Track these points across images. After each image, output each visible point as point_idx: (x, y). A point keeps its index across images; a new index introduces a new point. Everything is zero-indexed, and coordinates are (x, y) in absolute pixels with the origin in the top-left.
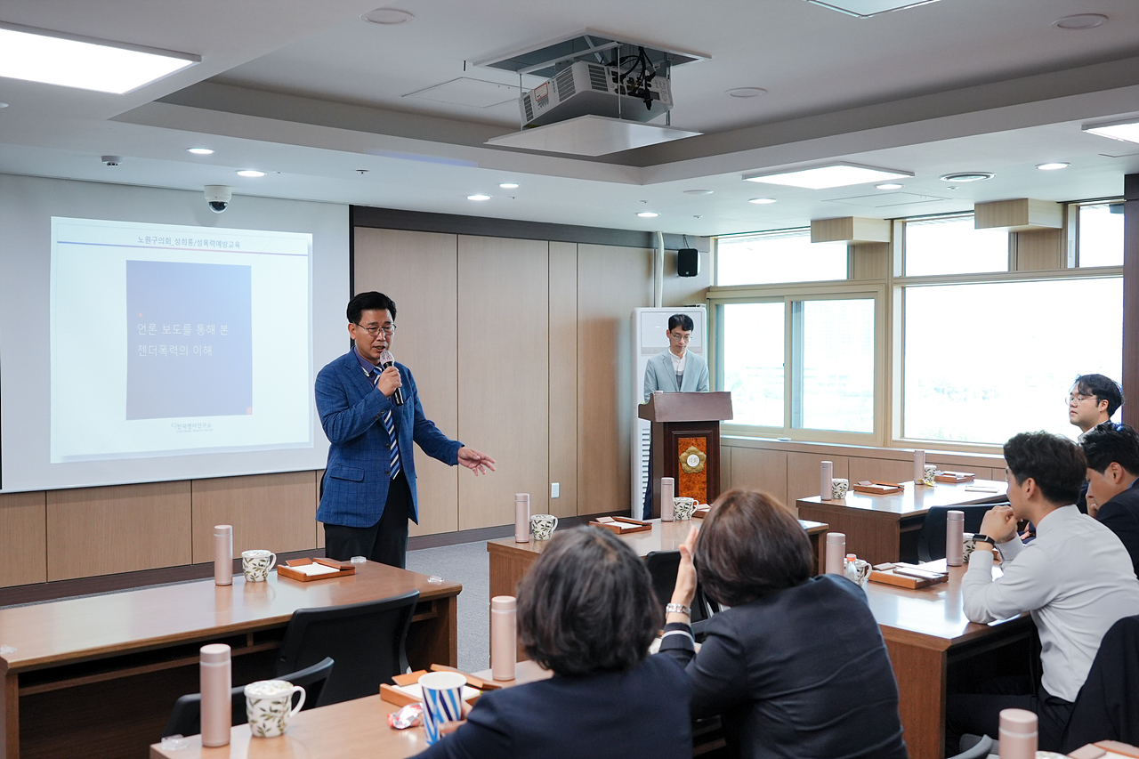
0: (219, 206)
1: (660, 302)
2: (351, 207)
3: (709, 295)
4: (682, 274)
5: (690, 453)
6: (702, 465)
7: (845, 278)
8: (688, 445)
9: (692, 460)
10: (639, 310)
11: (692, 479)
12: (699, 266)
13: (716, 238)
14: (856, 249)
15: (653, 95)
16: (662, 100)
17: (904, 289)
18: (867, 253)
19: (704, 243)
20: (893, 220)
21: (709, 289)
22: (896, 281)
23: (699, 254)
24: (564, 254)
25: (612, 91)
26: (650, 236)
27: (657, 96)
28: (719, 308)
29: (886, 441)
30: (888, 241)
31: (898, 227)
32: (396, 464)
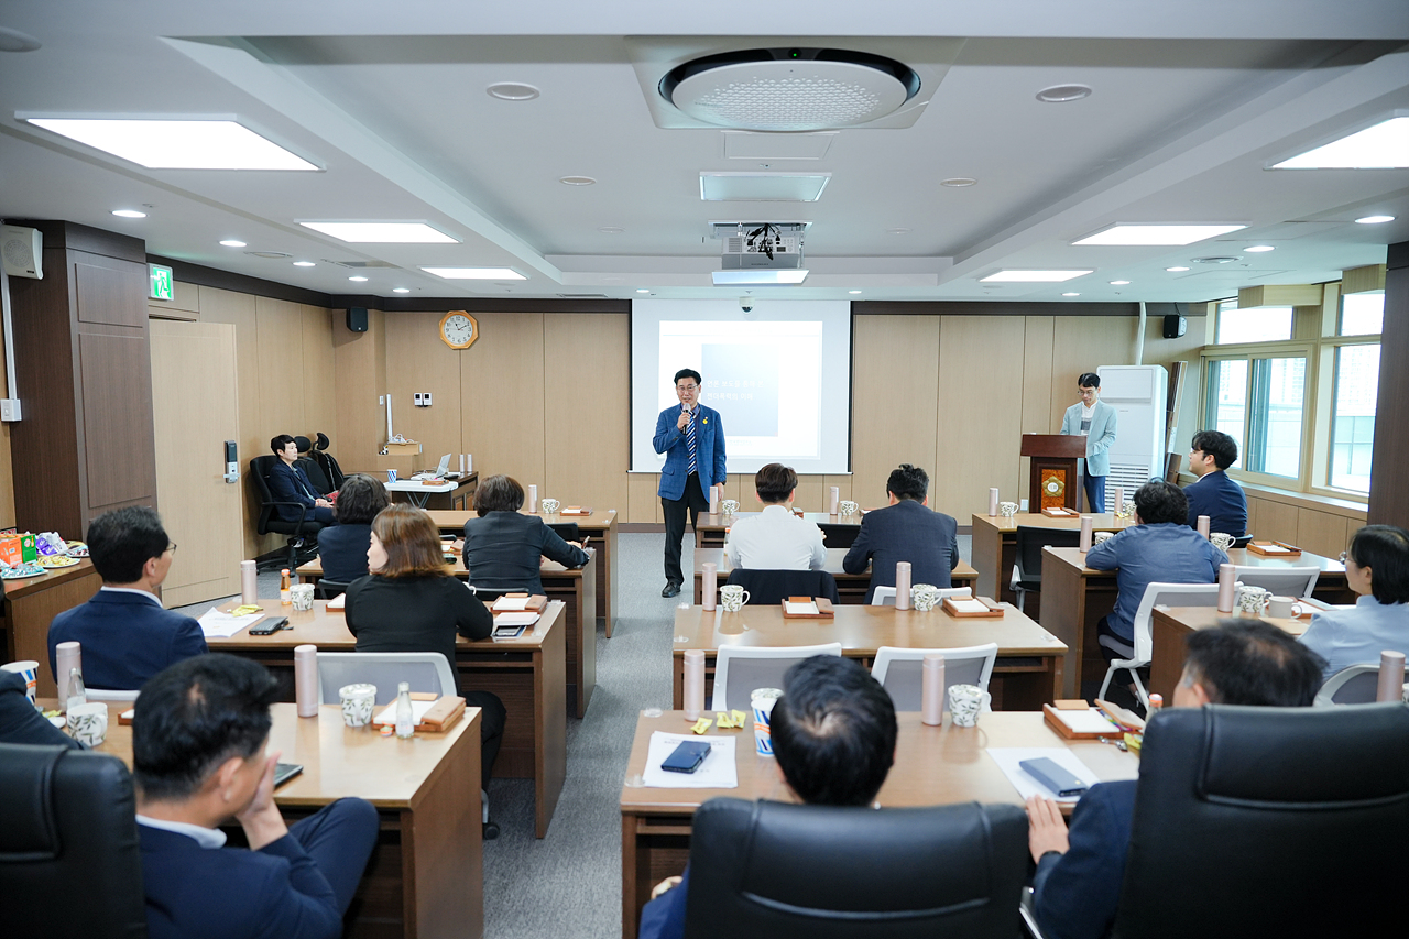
0: (747, 309)
1: (1139, 361)
2: (852, 302)
3: (1203, 353)
4: (1166, 336)
5: (1051, 482)
6: (1061, 491)
7: (1289, 338)
8: (1050, 475)
9: (1053, 486)
10: (1099, 368)
11: (1052, 502)
12: (1182, 328)
13: (1218, 303)
14: (1298, 311)
15: (779, 249)
16: (787, 252)
17: (1337, 348)
18: (1306, 315)
19: (1199, 309)
20: (1324, 284)
21: (1204, 348)
22: (1328, 341)
23: (1182, 319)
24: (1041, 325)
25: (745, 252)
26: (1136, 305)
27: (783, 249)
28: (1214, 364)
29: (1307, 489)
30: (1318, 304)
31: (1331, 291)
32: (692, 467)
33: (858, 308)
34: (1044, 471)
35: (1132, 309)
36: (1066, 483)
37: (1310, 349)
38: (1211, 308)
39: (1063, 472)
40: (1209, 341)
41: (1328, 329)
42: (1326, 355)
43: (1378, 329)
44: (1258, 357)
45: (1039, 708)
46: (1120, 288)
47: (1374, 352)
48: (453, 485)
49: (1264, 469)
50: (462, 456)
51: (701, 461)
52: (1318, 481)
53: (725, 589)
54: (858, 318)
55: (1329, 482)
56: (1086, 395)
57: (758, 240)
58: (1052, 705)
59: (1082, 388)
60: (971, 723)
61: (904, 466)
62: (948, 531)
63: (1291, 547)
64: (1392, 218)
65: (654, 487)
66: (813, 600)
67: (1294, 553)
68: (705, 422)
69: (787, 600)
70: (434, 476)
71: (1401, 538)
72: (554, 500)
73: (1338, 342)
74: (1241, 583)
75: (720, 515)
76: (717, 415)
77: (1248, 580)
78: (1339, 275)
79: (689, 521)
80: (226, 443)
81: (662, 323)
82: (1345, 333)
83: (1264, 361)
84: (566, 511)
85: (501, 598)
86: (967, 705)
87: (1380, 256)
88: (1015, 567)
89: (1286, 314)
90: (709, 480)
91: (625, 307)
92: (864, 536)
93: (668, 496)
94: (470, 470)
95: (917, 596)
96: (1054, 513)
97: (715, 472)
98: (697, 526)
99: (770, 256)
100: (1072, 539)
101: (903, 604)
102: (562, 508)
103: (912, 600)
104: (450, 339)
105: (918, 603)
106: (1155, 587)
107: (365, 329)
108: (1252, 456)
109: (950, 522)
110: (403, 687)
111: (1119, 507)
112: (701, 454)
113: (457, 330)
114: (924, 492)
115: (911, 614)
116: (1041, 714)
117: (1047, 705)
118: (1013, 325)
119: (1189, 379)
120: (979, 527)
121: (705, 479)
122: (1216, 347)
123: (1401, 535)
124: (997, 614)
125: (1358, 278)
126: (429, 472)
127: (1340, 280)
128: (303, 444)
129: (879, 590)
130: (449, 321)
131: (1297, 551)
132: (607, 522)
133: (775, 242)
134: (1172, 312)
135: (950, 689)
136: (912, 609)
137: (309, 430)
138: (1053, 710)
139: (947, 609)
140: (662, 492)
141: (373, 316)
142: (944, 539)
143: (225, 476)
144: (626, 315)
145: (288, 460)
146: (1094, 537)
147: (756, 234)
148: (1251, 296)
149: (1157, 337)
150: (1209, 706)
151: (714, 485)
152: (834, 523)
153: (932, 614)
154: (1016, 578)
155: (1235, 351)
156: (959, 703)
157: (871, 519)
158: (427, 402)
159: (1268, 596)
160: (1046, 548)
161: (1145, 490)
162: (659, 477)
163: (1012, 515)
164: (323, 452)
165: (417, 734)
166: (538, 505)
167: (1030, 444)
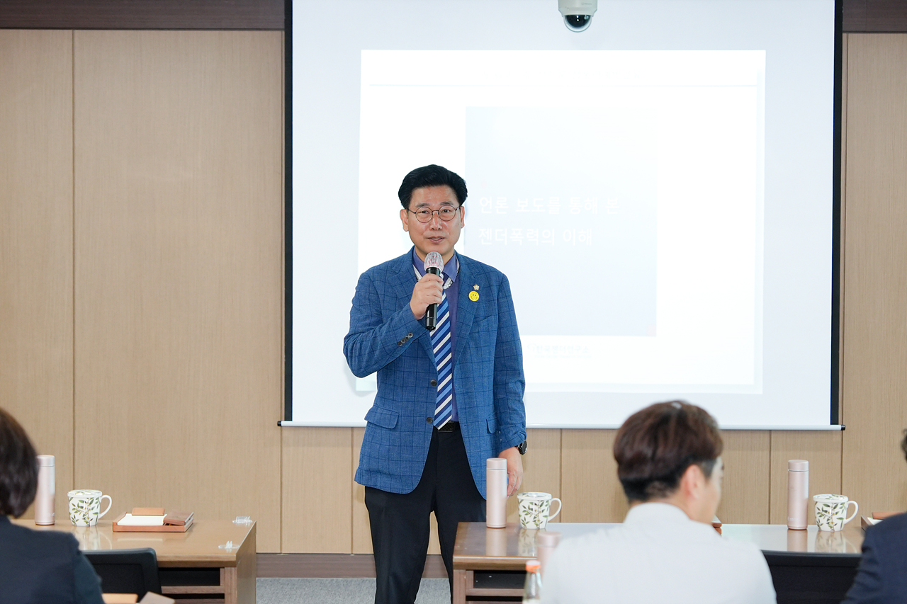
0: (577, 22)
32: (443, 411)
33: (853, 17)
51: (463, 393)
54: (854, 41)
65: (348, 460)
68: (474, 296)
72: (96, 494)
75: (513, 530)
76: (502, 282)
79: (434, 547)
81: (367, 55)
84: (128, 520)
90: (486, 442)
91: (274, 16)
92: (869, 581)
93: (383, 483)
97: (499, 422)
98: (457, 558)
102: (120, 510)
112: (465, 378)
121: (476, 440)
132: (229, 549)
140: (366, 473)
144: (279, 36)
151: (496, 455)
152: (797, 548)
162: (359, 438)
166: (59, 503)
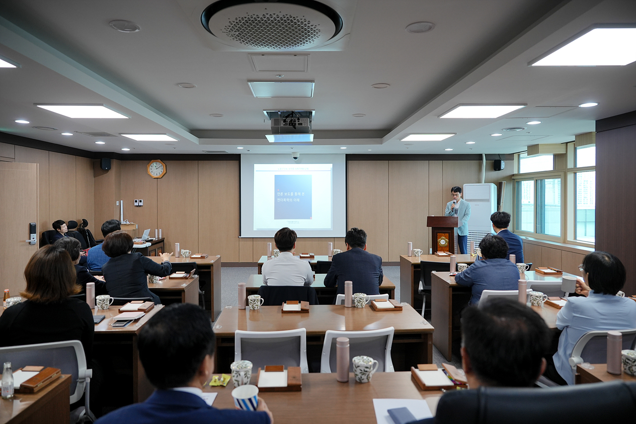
0: (295, 158)
1: (483, 181)
2: (346, 155)
3: (513, 178)
4: (495, 170)
5: (442, 239)
6: (447, 244)
7: (552, 169)
8: (441, 236)
9: (443, 242)
10: (464, 185)
11: (443, 249)
12: (503, 166)
13: (519, 154)
14: (556, 157)
15: (299, 124)
16: (303, 125)
17: (575, 173)
18: (560, 158)
19: (510, 157)
20: (567, 143)
21: (513, 175)
22: (570, 170)
23: (502, 162)
24: (436, 165)
25: (282, 125)
26: (481, 155)
27: (301, 124)
28: (519, 183)
29: (565, 241)
30: (565, 153)
31: (570, 146)
33: (349, 157)
34: (438, 234)
35: (479, 157)
36: (449, 240)
37: (562, 174)
38: (516, 156)
39: (448, 234)
40: (516, 172)
41: (570, 165)
42: (570, 177)
43: (593, 164)
44: (539, 178)
45: (409, 370)
46: (471, 146)
47: (592, 175)
48: (149, 244)
49: (544, 232)
50: (156, 230)
52: (570, 238)
53: (251, 297)
54: (350, 162)
55: (575, 238)
56: (455, 196)
57: (288, 120)
58: (416, 368)
59: (453, 193)
60: (366, 380)
61: (353, 229)
62: (377, 265)
63: (557, 270)
64: (597, 104)
66: (300, 302)
67: (559, 273)
69: (285, 303)
70: (140, 240)
71: (607, 259)
72: (188, 251)
73: (576, 170)
74: (531, 290)
77: (535, 288)
78: (573, 138)
80: (30, 224)
81: (255, 165)
82: (579, 166)
83: (541, 180)
84: (194, 256)
85: (129, 304)
86: (363, 370)
87: (591, 127)
88: (421, 283)
89: (551, 158)
91: (237, 158)
92: (334, 266)
94: (160, 237)
95: (356, 300)
96: (440, 254)
99: (295, 128)
100: (445, 267)
101: (348, 304)
102: (192, 254)
103: (353, 301)
104: (153, 173)
105: (356, 303)
106: (486, 292)
107: (109, 168)
108: (539, 226)
109: (378, 259)
110: (8, 365)
111: (472, 251)
113: (156, 169)
114: (364, 243)
115: (353, 310)
116: (410, 373)
117: (413, 368)
118: (423, 165)
119: (507, 190)
120: (403, 262)
122: (519, 174)
123: (608, 257)
124: (398, 309)
125: (582, 139)
126: (138, 238)
127: (574, 141)
128: (71, 225)
129: (339, 296)
130: (152, 165)
131: (560, 272)
132: (212, 262)
133: (297, 121)
134: (497, 158)
135: (353, 359)
136: (354, 307)
137: (77, 217)
138: (416, 371)
139: (373, 307)
141: (115, 164)
142: (375, 268)
143: (30, 241)
144: (238, 161)
145: (62, 233)
146: (457, 266)
147: (287, 117)
148: (533, 150)
149: (491, 170)
150: (483, 389)
153: (364, 309)
154: (421, 288)
155: (528, 176)
156: (358, 368)
157: (337, 257)
158: (141, 204)
159: (545, 297)
160: (433, 272)
161: (483, 240)
163: (420, 256)
164: (86, 228)
165: (17, 395)
167: (431, 221)
